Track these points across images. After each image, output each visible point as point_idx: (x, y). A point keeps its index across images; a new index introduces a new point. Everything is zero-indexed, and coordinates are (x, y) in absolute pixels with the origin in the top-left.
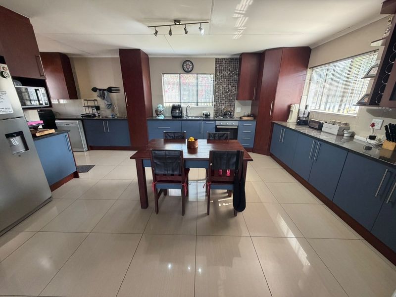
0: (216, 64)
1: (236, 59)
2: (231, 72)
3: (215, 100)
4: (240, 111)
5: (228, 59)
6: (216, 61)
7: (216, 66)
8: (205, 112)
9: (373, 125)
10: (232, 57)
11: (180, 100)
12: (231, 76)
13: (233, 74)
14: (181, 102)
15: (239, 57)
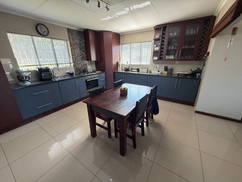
0: (68, 33)
1: (81, 32)
2: (80, 41)
3: (73, 61)
4: (90, 68)
5: (76, 31)
6: (68, 31)
7: (69, 34)
8: (68, 71)
9: (157, 67)
10: (79, 30)
11: (39, 63)
12: (81, 44)
13: (81, 42)
14: (40, 65)
15: (83, 31)
